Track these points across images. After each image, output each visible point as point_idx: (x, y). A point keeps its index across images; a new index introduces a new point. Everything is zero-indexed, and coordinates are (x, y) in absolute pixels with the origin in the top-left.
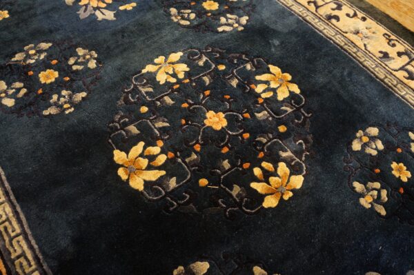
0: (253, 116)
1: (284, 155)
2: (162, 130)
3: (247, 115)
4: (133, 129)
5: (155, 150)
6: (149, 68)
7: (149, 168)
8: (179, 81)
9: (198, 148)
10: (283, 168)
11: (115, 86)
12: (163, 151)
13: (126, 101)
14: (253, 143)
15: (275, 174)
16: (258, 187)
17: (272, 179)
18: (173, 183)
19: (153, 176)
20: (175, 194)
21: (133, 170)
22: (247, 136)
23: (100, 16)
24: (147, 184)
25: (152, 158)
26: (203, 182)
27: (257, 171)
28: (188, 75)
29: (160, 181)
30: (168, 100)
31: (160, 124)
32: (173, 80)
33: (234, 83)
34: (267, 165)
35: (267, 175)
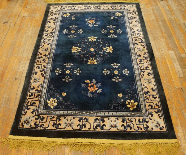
0: (99, 52)
1: (98, 59)
2: (83, 47)
3: (98, 51)
4: (79, 45)
5: (79, 49)
6: (90, 37)
7: (76, 51)
8: (92, 42)
9: (85, 52)
10: (96, 60)
11: (82, 38)
12: (80, 50)
13: (81, 41)
14: (95, 55)
15: (93, 61)
16: (89, 61)
17: (92, 61)
18: (78, 54)
19: (76, 52)
20: (77, 55)
21: (74, 49)
22: (95, 54)
23: (89, 25)
24: (74, 52)
25: (78, 50)
26: (82, 56)
27: (91, 59)
28: (95, 41)
29: (76, 53)
30: (88, 43)
31: (83, 46)
32: (91, 41)
33: (101, 46)
34: (93, 59)
35: (92, 60)
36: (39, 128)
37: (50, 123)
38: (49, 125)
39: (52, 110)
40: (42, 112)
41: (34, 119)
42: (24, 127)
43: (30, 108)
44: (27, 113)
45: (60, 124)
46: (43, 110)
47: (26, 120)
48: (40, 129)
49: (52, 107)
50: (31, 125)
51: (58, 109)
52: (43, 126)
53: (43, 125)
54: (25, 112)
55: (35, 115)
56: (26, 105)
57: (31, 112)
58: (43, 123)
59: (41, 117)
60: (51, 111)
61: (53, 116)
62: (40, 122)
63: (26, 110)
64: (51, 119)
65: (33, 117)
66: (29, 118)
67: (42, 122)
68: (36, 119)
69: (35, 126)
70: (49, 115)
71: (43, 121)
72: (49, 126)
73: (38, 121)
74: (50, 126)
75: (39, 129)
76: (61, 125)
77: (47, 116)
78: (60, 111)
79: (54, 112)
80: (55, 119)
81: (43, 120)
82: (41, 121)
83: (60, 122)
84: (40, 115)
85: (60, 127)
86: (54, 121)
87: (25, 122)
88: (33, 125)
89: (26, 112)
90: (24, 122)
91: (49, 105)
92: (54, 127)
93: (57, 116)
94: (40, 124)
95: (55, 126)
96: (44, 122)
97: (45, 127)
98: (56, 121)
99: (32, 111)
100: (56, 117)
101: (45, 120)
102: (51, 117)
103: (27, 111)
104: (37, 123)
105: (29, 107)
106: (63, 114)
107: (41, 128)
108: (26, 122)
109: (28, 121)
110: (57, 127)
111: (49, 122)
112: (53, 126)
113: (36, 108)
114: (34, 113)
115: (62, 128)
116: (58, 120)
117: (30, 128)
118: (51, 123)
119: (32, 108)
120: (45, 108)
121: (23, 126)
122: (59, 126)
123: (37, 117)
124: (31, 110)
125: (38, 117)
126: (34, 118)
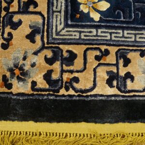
36: (63, 92)
37: (98, 74)
38: (95, 81)
39: (97, 27)
40: (63, 32)
41: (39, 60)
42: (14, 90)
43: (20, 22)
44: (13, 41)
45: (129, 76)
46: (67, 25)
47: (16, 66)
48: (70, 96)
49: (96, 17)
50: (34, 83)
51: (117, 22)
52: (75, 85)
53: (76, 80)
54: (6, 36)
55: (43, 47)
56: (3, 13)
57: (28, 37)
58: (76, 75)
59: (65, 55)
60: (94, 31)
61: (103, 48)
62: (63, 71)
63: (8, 30)
64: (97, 58)
65: (36, 53)
66: (25, 58)
67: (72, 72)
68: (50, 61)
69: (47, 87)
70: (91, 44)
71: (71, 68)
72: (95, 85)
73: (57, 66)
74: (98, 83)
75: (63, 96)
76: (132, 79)
77: (85, 47)
78: (123, 29)
79: (103, 34)
80: (111, 59)
81: (73, 65)
82: (65, 68)
83: (129, 69)
84: (61, 46)
85: (130, 85)
86: (108, 65)
87: (11, 71)
88: (42, 84)
89: (10, 34)
90: (8, 74)
91: (84, 9)
92: (111, 86)
93: (116, 49)
94: (66, 77)
95: (115, 83)
96: (78, 72)
97: (83, 88)
98: (117, 65)
99: (28, 31)
100: (113, 50)
101: (78, 63)
102: (98, 53)
103: (13, 32)
104: (55, 76)
105: (16, 19)
106: (135, 41)
107: (71, 92)
108: (17, 72)
109: (21, 69)
110: (122, 87)
111: (95, 70)
112: (109, 83)
113: (39, 20)
114: (38, 38)
115: (137, 89)
116: (121, 62)
117: (32, 95)
118: (102, 73)
119: (28, 20)
120: (73, 18)
121: (10, 86)
122: (129, 82)
123: (50, 54)
124: (25, 29)
125: (53, 51)
126: (42, 55)
